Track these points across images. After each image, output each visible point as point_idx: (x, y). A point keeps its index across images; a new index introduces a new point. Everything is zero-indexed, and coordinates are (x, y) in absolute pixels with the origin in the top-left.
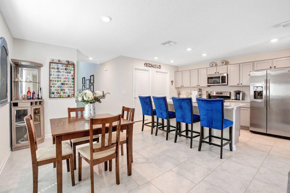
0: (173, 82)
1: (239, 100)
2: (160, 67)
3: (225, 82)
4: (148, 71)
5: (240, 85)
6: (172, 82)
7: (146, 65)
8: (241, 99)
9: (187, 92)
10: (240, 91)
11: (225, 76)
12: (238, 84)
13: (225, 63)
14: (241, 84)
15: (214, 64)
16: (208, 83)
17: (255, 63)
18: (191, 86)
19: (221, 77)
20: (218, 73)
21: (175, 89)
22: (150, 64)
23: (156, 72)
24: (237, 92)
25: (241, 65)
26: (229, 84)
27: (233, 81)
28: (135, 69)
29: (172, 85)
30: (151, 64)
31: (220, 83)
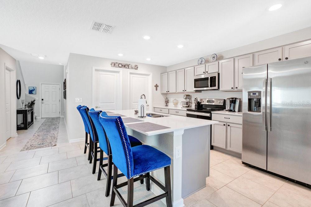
0: (158, 86)
1: (234, 111)
2: (136, 68)
3: (215, 86)
4: (118, 72)
5: (236, 90)
6: (156, 86)
7: (114, 64)
8: (237, 109)
9: (175, 100)
10: (236, 98)
11: (215, 77)
12: (232, 88)
13: (216, 57)
14: (237, 88)
15: (204, 61)
16: (195, 87)
17: (256, 54)
18: (177, 92)
19: (209, 78)
20: (207, 72)
21: (161, 95)
22: (119, 64)
23: (131, 73)
24: (231, 99)
25: (236, 59)
26: (221, 89)
27: (226, 84)
28: (96, 70)
29: (157, 90)
30: (121, 64)
31: (208, 87)
